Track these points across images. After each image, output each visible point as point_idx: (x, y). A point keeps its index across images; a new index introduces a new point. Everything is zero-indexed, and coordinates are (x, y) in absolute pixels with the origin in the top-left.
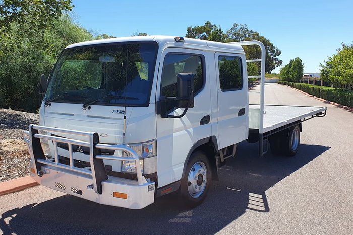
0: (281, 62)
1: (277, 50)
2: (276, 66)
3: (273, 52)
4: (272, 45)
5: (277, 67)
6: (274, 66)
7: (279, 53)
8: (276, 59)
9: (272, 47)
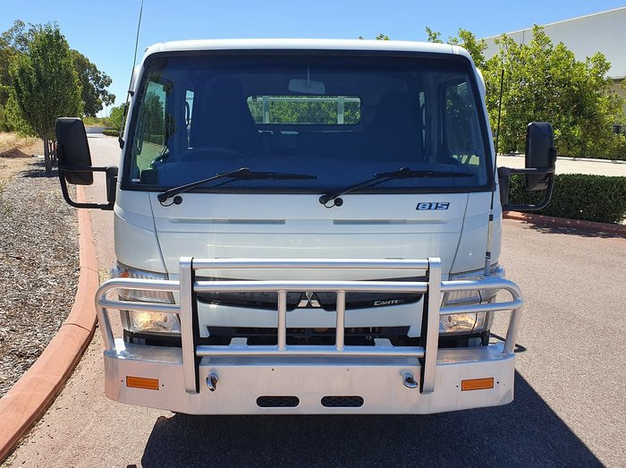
0: (112, 98)
1: (105, 77)
2: (104, 104)
3: (97, 79)
4: (95, 68)
5: (107, 105)
6: (100, 104)
7: (109, 83)
8: (104, 93)
9: (96, 71)
